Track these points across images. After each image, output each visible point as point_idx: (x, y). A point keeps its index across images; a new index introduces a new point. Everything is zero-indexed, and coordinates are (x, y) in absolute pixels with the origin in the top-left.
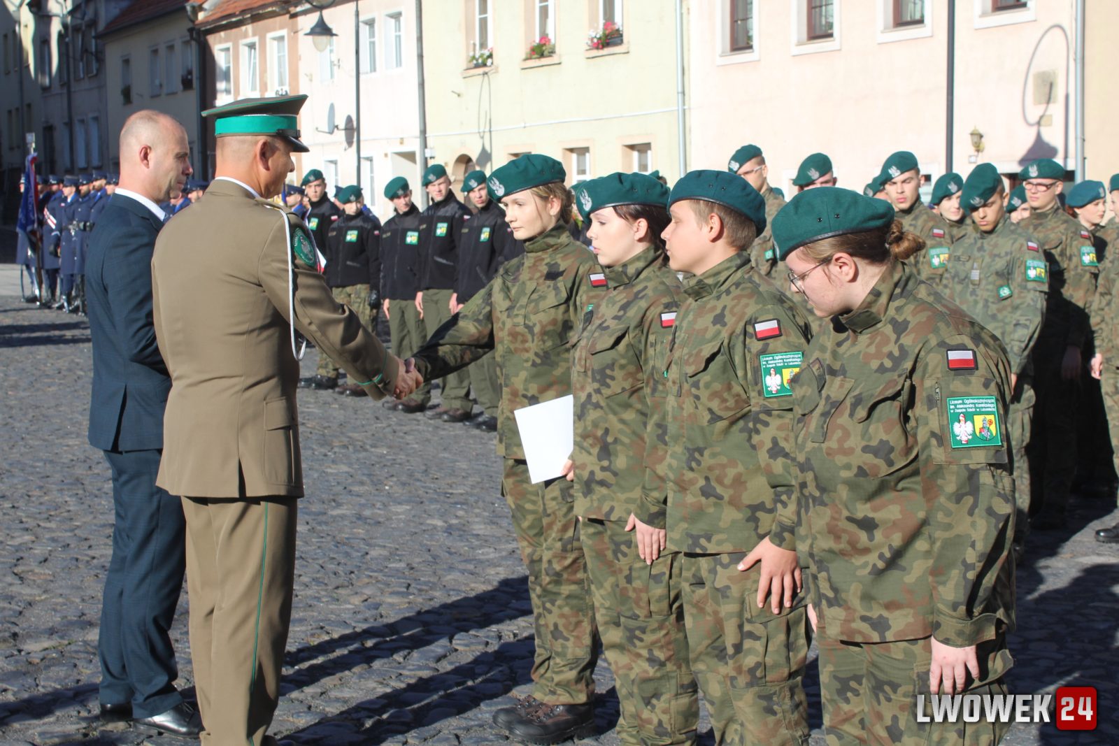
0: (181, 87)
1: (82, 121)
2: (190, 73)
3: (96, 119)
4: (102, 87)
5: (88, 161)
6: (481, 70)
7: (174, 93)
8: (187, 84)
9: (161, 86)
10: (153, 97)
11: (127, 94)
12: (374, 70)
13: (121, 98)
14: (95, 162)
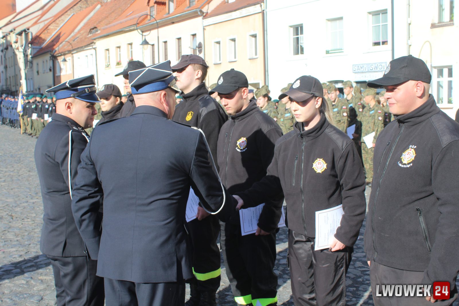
0: (49, 71)
1: (29, 79)
2: (51, 67)
3: (32, 79)
4: (32, 70)
5: (30, 89)
6: (108, 68)
7: (47, 72)
8: (50, 70)
9: (45, 71)
10: (44, 73)
11: (38, 72)
12: (88, 67)
13: (36, 74)
14: (32, 89)
